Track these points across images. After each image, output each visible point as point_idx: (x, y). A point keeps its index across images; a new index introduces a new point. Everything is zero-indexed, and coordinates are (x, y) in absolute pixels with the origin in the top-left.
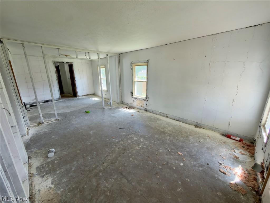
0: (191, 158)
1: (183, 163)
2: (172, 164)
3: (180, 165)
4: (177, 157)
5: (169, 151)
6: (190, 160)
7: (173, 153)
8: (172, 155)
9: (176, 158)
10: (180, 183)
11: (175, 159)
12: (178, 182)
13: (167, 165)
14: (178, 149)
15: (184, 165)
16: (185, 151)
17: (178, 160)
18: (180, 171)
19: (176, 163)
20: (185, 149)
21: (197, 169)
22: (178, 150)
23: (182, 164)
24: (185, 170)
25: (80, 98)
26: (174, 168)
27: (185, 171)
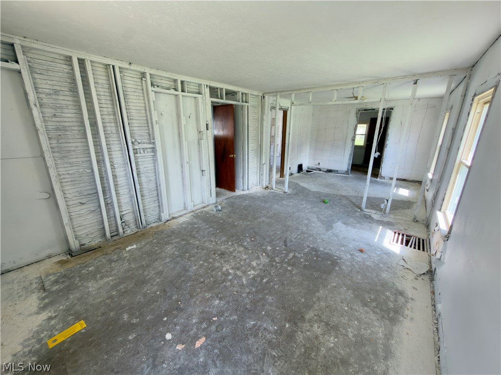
0: (180, 368)
1: (170, 340)
2: (176, 317)
3: (170, 332)
4: (192, 332)
5: (214, 319)
6: (176, 364)
7: (204, 325)
8: (201, 323)
9: (187, 329)
10: (134, 321)
11: (186, 327)
12: (136, 318)
13: (177, 308)
14: (220, 342)
15: (164, 340)
16: (210, 362)
17: (182, 331)
18: (154, 328)
19: (176, 325)
20: (218, 363)
21: (143, 369)
22: (214, 340)
23: (169, 336)
24: (152, 339)
25: (383, 180)
26: (165, 319)
27: (150, 338)
